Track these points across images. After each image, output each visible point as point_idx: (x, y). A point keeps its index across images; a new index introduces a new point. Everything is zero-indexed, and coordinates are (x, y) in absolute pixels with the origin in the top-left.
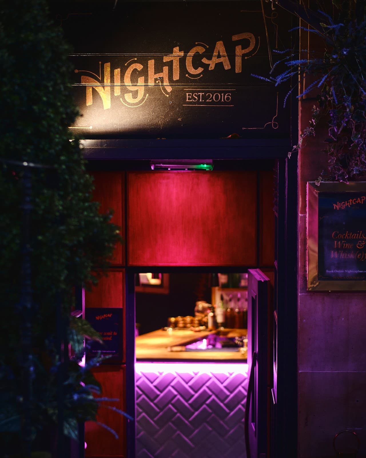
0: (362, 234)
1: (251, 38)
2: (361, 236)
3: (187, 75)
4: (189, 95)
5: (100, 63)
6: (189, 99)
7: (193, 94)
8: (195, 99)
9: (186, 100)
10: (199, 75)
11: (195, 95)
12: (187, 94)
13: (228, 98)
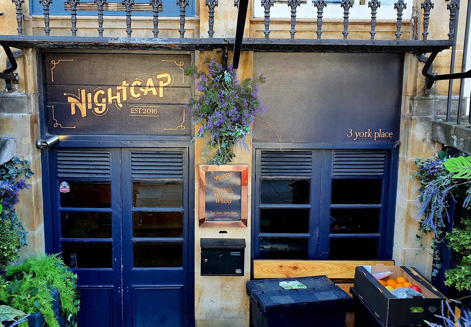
0: (231, 189)
1: (168, 77)
2: (231, 190)
3: (131, 98)
4: (133, 109)
5: (79, 89)
6: (133, 112)
7: (135, 109)
8: (136, 112)
9: (131, 112)
10: (138, 98)
11: (136, 109)
12: (132, 109)
13: (155, 112)
